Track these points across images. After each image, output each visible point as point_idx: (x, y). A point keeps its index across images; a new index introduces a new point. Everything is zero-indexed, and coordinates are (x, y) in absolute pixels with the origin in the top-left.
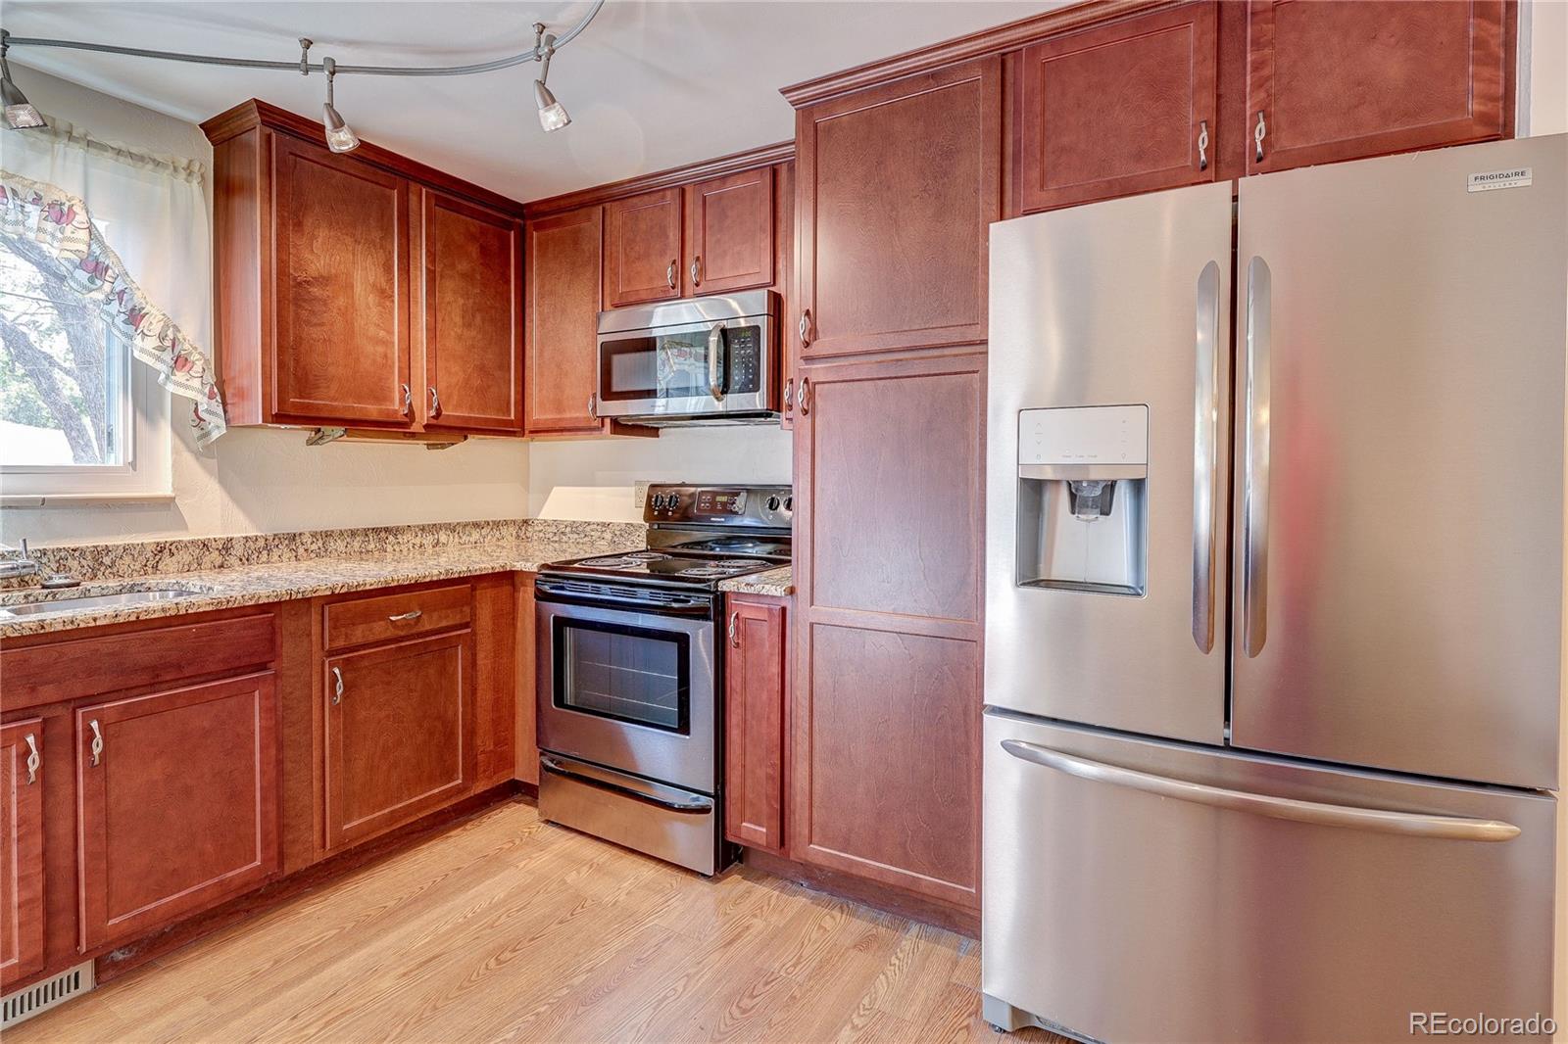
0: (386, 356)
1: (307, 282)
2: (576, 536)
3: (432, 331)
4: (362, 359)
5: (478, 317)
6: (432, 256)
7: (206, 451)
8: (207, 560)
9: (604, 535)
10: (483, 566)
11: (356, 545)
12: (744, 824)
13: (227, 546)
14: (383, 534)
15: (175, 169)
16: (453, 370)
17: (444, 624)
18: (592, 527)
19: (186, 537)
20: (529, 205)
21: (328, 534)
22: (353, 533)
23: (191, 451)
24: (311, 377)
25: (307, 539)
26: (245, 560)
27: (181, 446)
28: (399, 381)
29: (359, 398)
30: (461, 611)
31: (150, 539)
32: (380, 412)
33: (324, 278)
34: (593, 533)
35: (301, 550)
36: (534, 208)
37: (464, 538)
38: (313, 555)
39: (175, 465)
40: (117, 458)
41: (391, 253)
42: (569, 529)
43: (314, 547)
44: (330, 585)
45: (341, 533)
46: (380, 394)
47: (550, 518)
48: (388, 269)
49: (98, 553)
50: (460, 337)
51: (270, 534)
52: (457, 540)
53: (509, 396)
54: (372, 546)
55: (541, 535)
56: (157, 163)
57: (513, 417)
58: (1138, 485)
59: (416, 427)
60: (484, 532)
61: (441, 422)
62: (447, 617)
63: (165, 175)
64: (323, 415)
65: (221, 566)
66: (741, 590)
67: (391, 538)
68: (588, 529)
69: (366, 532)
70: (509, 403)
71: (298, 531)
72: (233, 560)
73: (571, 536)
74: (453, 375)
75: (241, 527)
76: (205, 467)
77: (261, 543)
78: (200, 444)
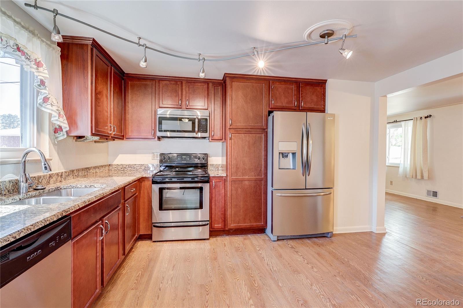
0: (107, 116)
1: (98, 93)
2: (131, 168)
3: (113, 110)
4: (104, 117)
5: (119, 105)
6: (113, 87)
8: (58, 179)
9: (142, 168)
11: (83, 173)
12: (215, 225)
14: (88, 170)
16: (116, 120)
18: (137, 166)
19: (54, 172)
20: (128, 74)
24: (98, 122)
27: (51, 142)
28: (110, 123)
34: (137, 167)
36: (129, 75)
39: (49, 147)
41: (108, 85)
42: (127, 167)
43: (76, 174)
47: (119, 163)
48: (108, 90)
50: (116, 111)
51: (69, 170)
53: (122, 128)
54: (86, 173)
55: (116, 169)
57: (123, 134)
58: (294, 154)
65: (61, 181)
66: (216, 176)
68: (135, 166)
70: (122, 130)
73: (128, 168)
74: (116, 122)
76: (55, 148)
77: (67, 173)
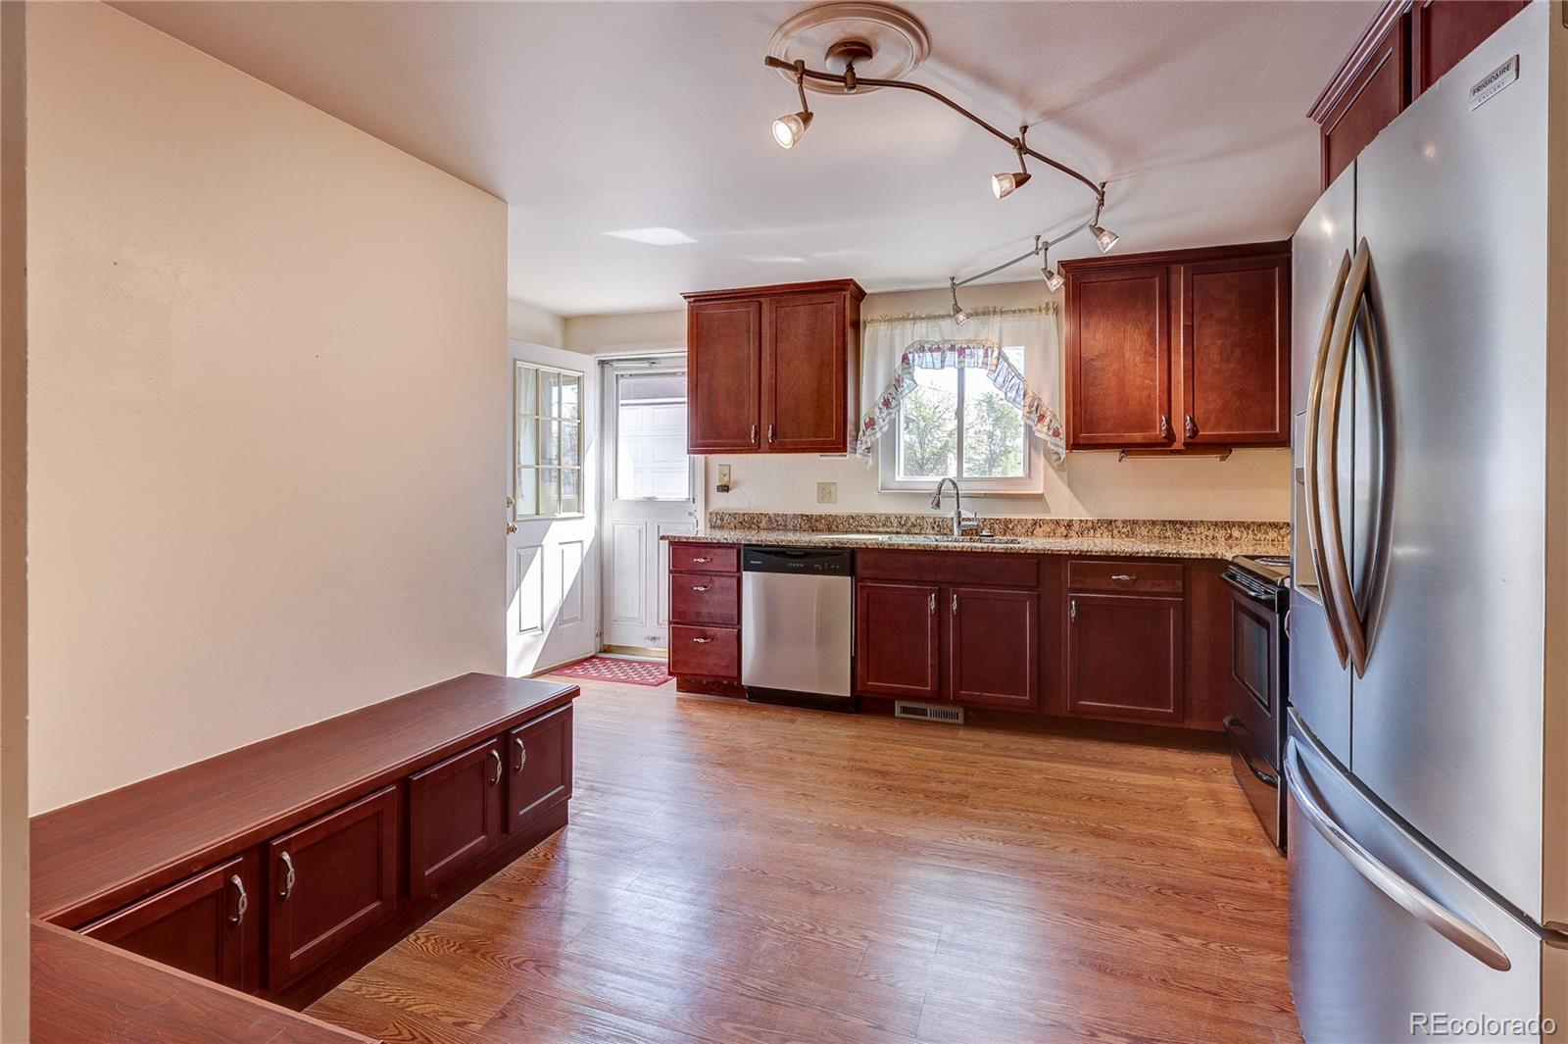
0: (1149, 396)
1: (1092, 359)
3: (1190, 374)
4: (1131, 402)
5: (1238, 352)
6: (1190, 315)
7: (1060, 467)
8: (1058, 531)
10: (1192, 552)
11: (1156, 532)
13: (1069, 525)
14: (1178, 526)
15: (1040, 310)
16: (1210, 398)
17: (1157, 589)
19: (1048, 517)
21: (1135, 522)
22: (1154, 523)
23: (1054, 468)
24: (1095, 420)
25: (1121, 525)
26: (1080, 534)
27: (1048, 465)
28: (1160, 414)
29: (1129, 430)
30: (1174, 584)
31: (1030, 517)
32: (1144, 437)
33: (1103, 354)
35: (1115, 532)
37: (1259, 535)
38: (1123, 536)
39: (1045, 474)
40: (1020, 472)
41: (1154, 323)
43: (1124, 530)
44: (1069, 548)
45: (1145, 522)
46: (1146, 424)
48: (1151, 334)
49: (1008, 522)
50: (1217, 371)
51: (1095, 519)
52: (1251, 536)
53: (1275, 413)
54: (1170, 534)
56: (1031, 310)
57: (1278, 431)
59: (1178, 445)
60: (1282, 532)
61: (1197, 440)
62: (1160, 585)
63: (1035, 315)
64: (1102, 442)
65: (1066, 536)
67: (1185, 529)
69: (1164, 523)
70: (1274, 418)
71: (1114, 519)
72: (1072, 533)
74: (1209, 404)
75: (1079, 513)
76: (1061, 477)
77: (1090, 524)
78: (1056, 464)
